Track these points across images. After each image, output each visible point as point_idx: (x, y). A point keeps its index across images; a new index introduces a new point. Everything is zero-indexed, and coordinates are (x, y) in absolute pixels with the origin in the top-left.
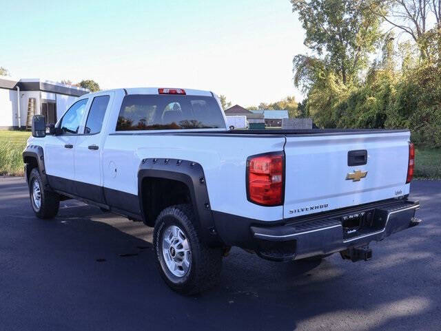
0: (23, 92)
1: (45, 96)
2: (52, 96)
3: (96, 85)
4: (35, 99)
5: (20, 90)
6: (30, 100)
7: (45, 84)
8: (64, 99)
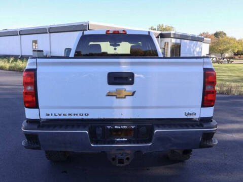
0: (162, 39)
1: (174, 41)
2: (178, 41)
3: (225, 34)
4: (168, 43)
5: (161, 38)
6: (165, 43)
7: (174, 34)
8: (186, 43)
